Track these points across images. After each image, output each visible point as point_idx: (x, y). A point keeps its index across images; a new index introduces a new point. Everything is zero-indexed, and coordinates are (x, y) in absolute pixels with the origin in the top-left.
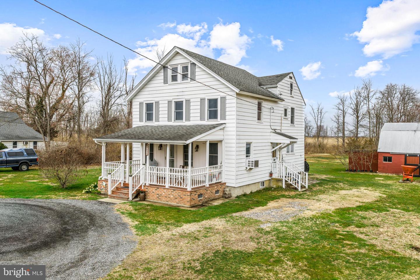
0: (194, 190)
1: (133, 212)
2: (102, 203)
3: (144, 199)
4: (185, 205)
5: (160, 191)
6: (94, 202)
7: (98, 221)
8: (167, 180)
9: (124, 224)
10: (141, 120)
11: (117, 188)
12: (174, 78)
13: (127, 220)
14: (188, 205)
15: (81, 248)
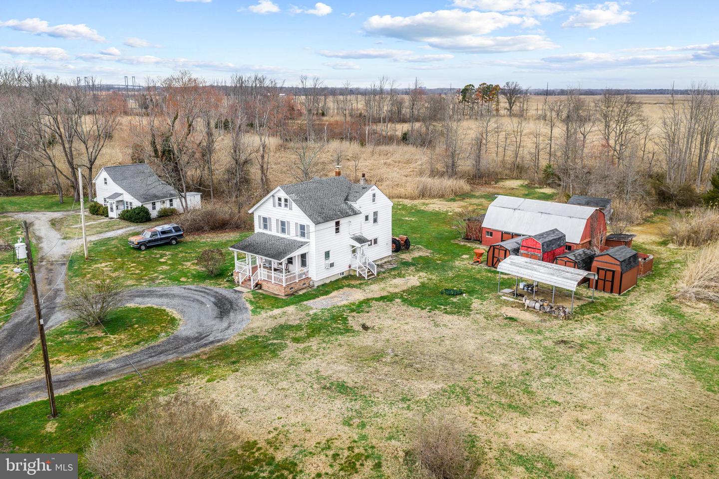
0: (288, 286)
1: (253, 300)
2: (236, 291)
3: (260, 288)
4: (282, 294)
5: (269, 285)
6: (232, 290)
7: (234, 306)
8: (273, 278)
9: (247, 308)
10: (260, 228)
11: (245, 281)
12: (280, 205)
13: (248, 306)
14: (283, 294)
15: (228, 322)
